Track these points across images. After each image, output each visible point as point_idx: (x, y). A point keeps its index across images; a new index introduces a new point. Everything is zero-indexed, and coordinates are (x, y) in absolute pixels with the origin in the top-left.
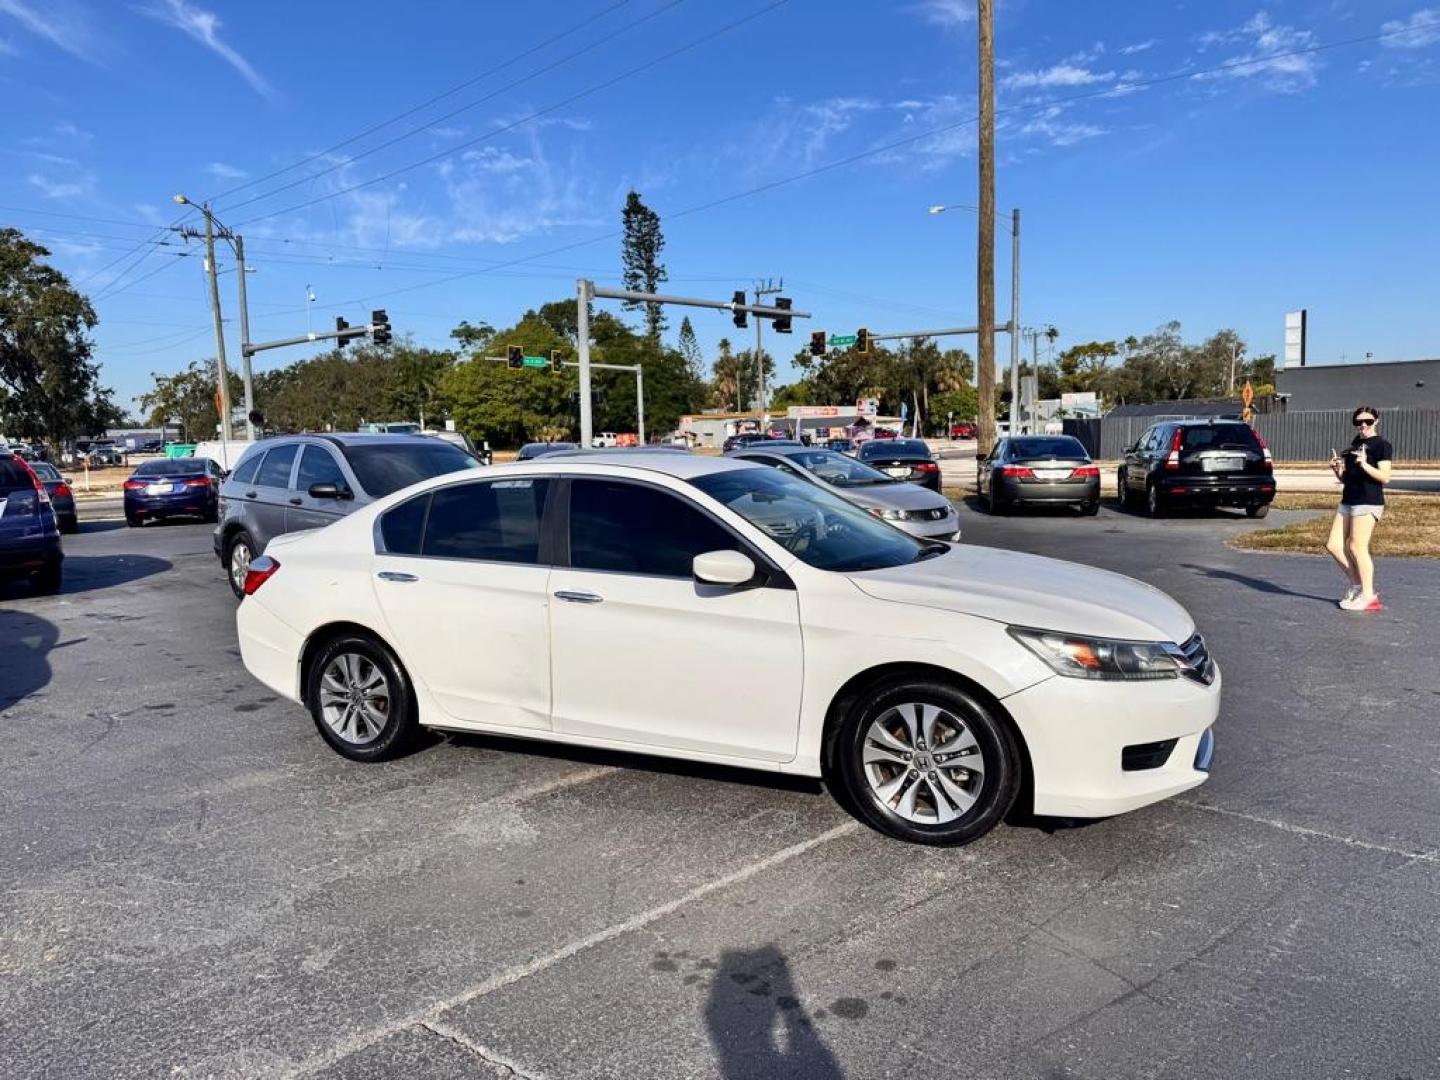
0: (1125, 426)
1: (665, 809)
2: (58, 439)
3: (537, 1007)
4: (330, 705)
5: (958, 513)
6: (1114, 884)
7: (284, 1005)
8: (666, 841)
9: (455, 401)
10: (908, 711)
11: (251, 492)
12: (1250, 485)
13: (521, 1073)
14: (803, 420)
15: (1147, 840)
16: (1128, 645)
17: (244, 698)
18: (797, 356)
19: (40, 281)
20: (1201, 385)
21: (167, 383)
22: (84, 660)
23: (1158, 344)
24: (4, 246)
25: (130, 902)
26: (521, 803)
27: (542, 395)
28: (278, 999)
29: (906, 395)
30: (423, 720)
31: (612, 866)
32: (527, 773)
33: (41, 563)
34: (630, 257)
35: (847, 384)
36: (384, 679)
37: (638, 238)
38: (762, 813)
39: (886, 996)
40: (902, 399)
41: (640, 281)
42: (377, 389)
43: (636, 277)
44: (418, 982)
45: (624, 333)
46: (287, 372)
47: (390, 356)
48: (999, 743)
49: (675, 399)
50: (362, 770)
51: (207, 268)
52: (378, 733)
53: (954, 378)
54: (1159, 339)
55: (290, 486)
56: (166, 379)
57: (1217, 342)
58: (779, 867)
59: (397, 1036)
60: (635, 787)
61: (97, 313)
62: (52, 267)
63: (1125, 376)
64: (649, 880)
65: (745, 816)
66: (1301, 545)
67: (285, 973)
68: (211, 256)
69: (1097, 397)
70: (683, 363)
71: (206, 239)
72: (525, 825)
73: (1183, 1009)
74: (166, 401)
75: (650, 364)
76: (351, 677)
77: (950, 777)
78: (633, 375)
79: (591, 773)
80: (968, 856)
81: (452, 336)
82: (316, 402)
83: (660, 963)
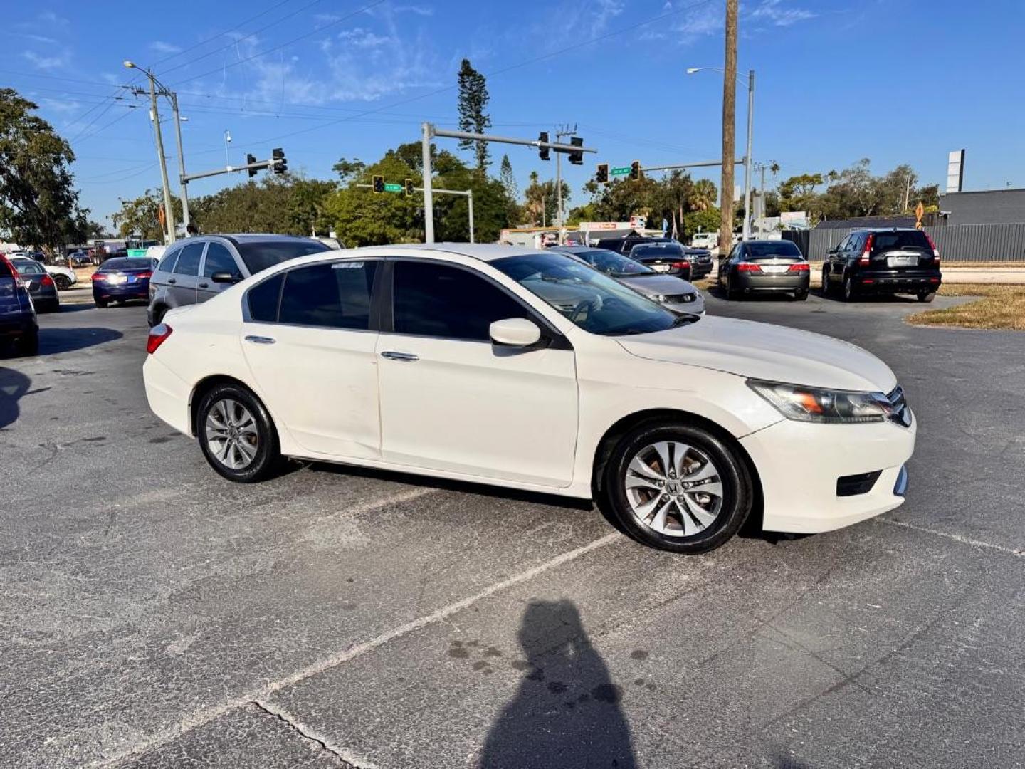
0: (828, 235)
1: (470, 522)
2: (52, 246)
3: (351, 689)
4: (214, 439)
5: (704, 298)
6: (827, 587)
7: (147, 683)
8: (469, 547)
9: (337, 219)
10: (662, 448)
11: (172, 279)
12: (923, 277)
13: (331, 748)
14: (591, 233)
15: (852, 549)
16: (844, 394)
17: (158, 433)
18: (587, 185)
19: (32, 128)
20: (883, 207)
21: (130, 205)
22: (46, 404)
23: (852, 176)
24: (4, 102)
25: (42, 594)
26: (359, 516)
27: (400, 214)
28: (143, 679)
29: (666, 214)
30: (284, 451)
31: (425, 567)
32: (365, 492)
33: (20, 332)
34: (464, 109)
35: (623, 206)
36: (253, 420)
37: (470, 94)
38: (545, 525)
39: (639, 682)
40: (664, 217)
41: (471, 127)
42: (281, 209)
43: (468, 124)
44: (258, 664)
45: (459, 167)
46: (216, 197)
47: (289, 185)
48: (736, 474)
49: (497, 216)
50: (238, 489)
51: (152, 118)
52: (250, 460)
53: (702, 200)
54: (853, 172)
55: (199, 274)
56: (129, 203)
57: (896, 174)
58: (556, 570)
59: (233, 713)
60: (448, 504)
61: (74, 151)
62: (40, 118)
63: (827, 200)
64: (453, 580)
65: (532, 528)
66: (960, 322)
67: (152, 657)
68: (155, 108)
69: (807, 215)
70: (503, 189)
71: (151, 96)
72: (360, 534)
73: (888, 697)
74: (130, 218)
75: (478, 190)
76: (228, 418)
77: (694, 499)
78: (465, 198)
79: (415, 492)
80: (707, 561)
81: (334, 170)
82: (237, 219)
83: (456, 650)
